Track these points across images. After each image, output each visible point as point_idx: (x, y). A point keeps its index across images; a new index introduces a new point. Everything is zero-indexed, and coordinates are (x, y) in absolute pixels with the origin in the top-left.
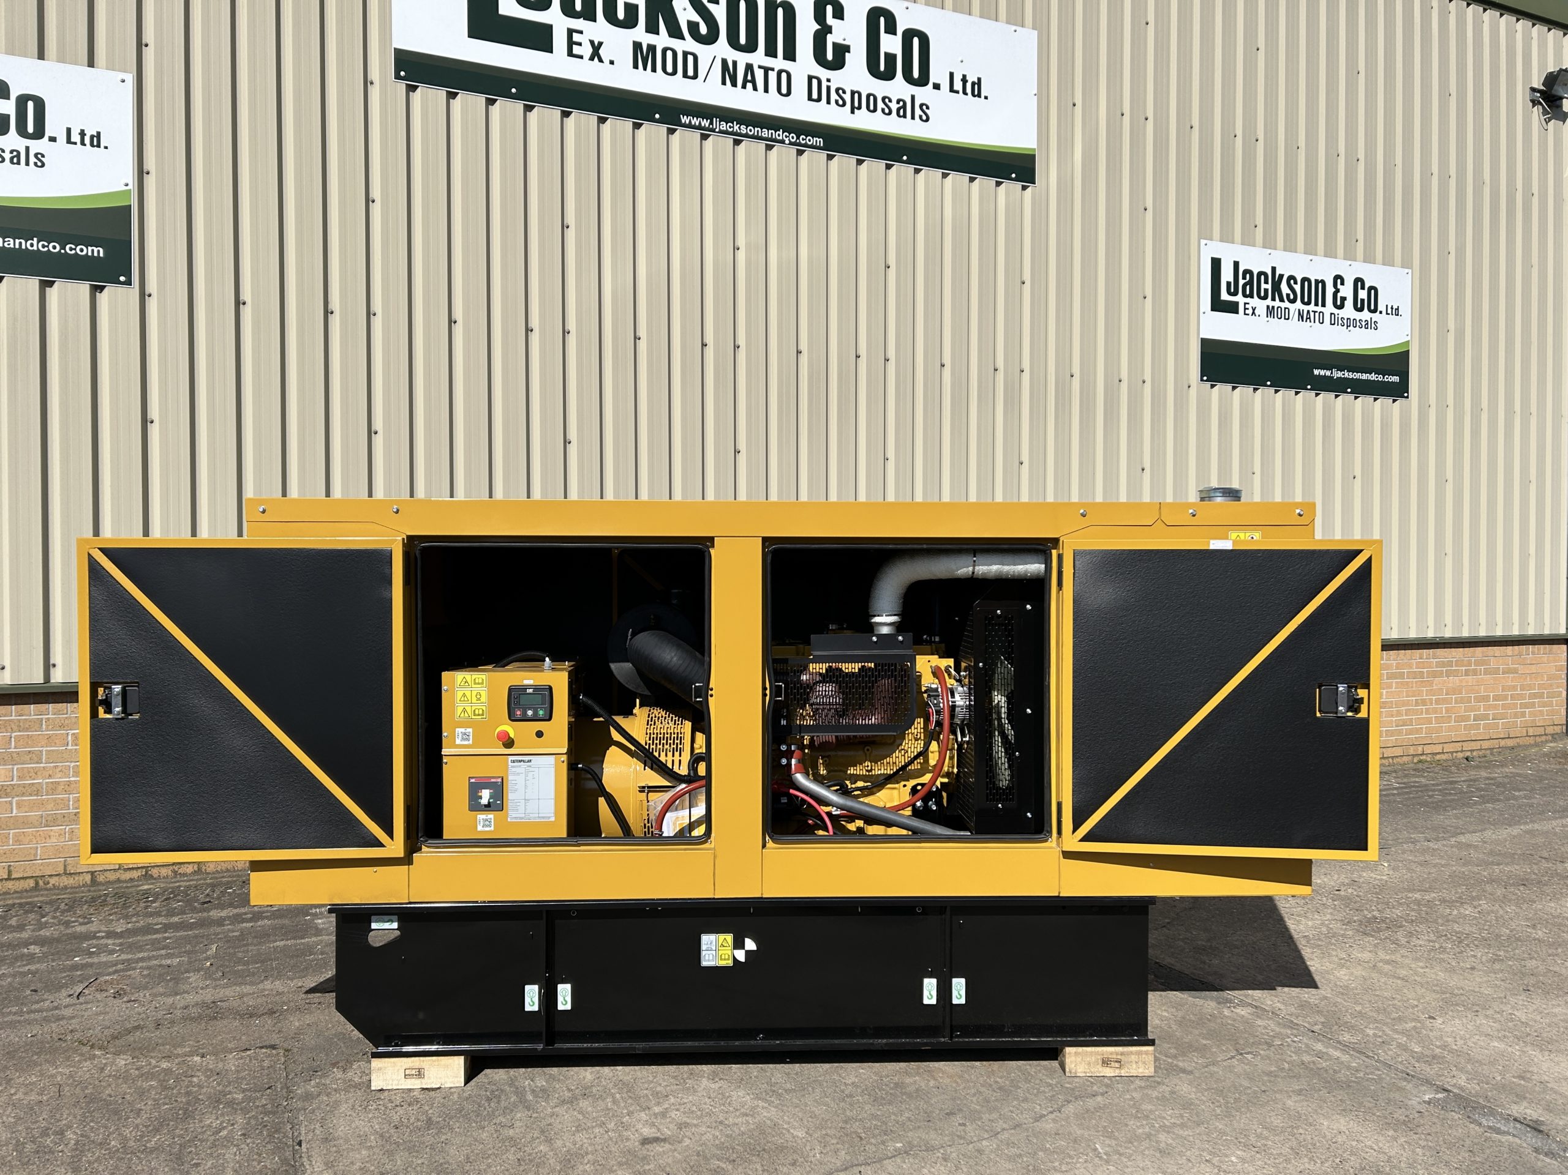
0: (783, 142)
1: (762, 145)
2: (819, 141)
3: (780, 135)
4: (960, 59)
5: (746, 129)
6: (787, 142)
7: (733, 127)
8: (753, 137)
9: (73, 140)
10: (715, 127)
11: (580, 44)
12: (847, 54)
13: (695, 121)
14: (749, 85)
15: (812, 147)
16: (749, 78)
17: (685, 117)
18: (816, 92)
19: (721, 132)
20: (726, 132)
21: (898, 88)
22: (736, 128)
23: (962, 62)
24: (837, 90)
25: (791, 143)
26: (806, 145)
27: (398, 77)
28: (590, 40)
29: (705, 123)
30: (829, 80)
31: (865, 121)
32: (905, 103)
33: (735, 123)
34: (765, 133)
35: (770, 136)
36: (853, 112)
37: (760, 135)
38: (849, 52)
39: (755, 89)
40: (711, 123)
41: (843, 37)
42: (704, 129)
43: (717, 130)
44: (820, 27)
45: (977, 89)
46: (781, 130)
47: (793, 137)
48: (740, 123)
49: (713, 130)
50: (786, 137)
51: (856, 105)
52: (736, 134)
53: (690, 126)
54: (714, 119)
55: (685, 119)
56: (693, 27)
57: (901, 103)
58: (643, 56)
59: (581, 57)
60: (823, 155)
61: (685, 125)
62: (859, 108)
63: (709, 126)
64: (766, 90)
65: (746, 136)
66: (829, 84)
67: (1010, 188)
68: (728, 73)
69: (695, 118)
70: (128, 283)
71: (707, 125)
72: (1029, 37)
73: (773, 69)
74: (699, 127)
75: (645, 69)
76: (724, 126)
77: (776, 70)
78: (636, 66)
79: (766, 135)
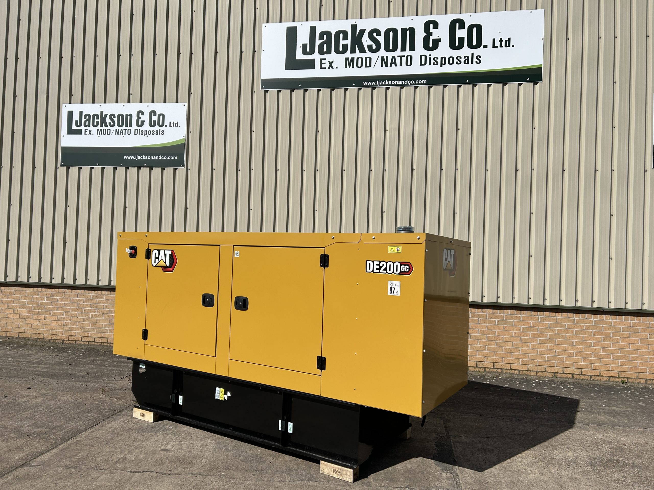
0: (408, 85)
1: (398, 88)
2: (425, 81)
3: (407, 82)
4: (499, 32)
5: (391, 82)
6: (410, 84)
7: (386, 83)
8: (394, 85)
9: (171, 125)
10: (378, 84)
11: (325, 63)
12: (439, 42)
13: (369, 83)
14: (393, 65)
15: (421, 84)
16: (393, 62)
17: (365, 82)
18: (423, 61)
19: (380, 85)
20: (383, 85)
21: (466, 51)
22: (387, 83)
23: (500, 33)
24: (434, 59)
25: (411, 84)
26: (419, 84)
27: (262, 88)
28: (329, 61)
29: (374, 83)
30: (430, 55)
31: (448, 69)
32: (468, 57)
33: (386, 81)
34: (400, 82)
35: (402, 83)
36: (441, 66)
37: (397, 83)
38: (440, 41)
39: (396, 65)
40: (376, 83)
41: (437, 36)
42: (373, 85)
43: (379, 85)
44: (426, 34)
45: (508, 43)
46: (407, 80)
47: (412, 82)
48: (388, 81)
49: (377, 86)
50: (409, 82)
51: (443, 63)
52: (387, 85)
53: (367, 86)
54: (378, 81)
55: (365, 84)
56: (370, 47)
57: (466, 58)
58: (349, 63)
59: (325, 68)
60: (427, 87)
61: (365, 86)
62: (445, 64)
63: (375, 84)
64: (401, 65)
65: (392, 85)
66: (430, 57)
67: (527, 86)
68: (384, 62)
69: (369, 82)
70: (183, 166)
71: (374, 84)
72: (540, 14)
73: (404, 56)
74: (371, 85)
75: (350, 67)
76: (382, 83)
77: (405, 56)
78: (346, 67)
79: (400, 83)
